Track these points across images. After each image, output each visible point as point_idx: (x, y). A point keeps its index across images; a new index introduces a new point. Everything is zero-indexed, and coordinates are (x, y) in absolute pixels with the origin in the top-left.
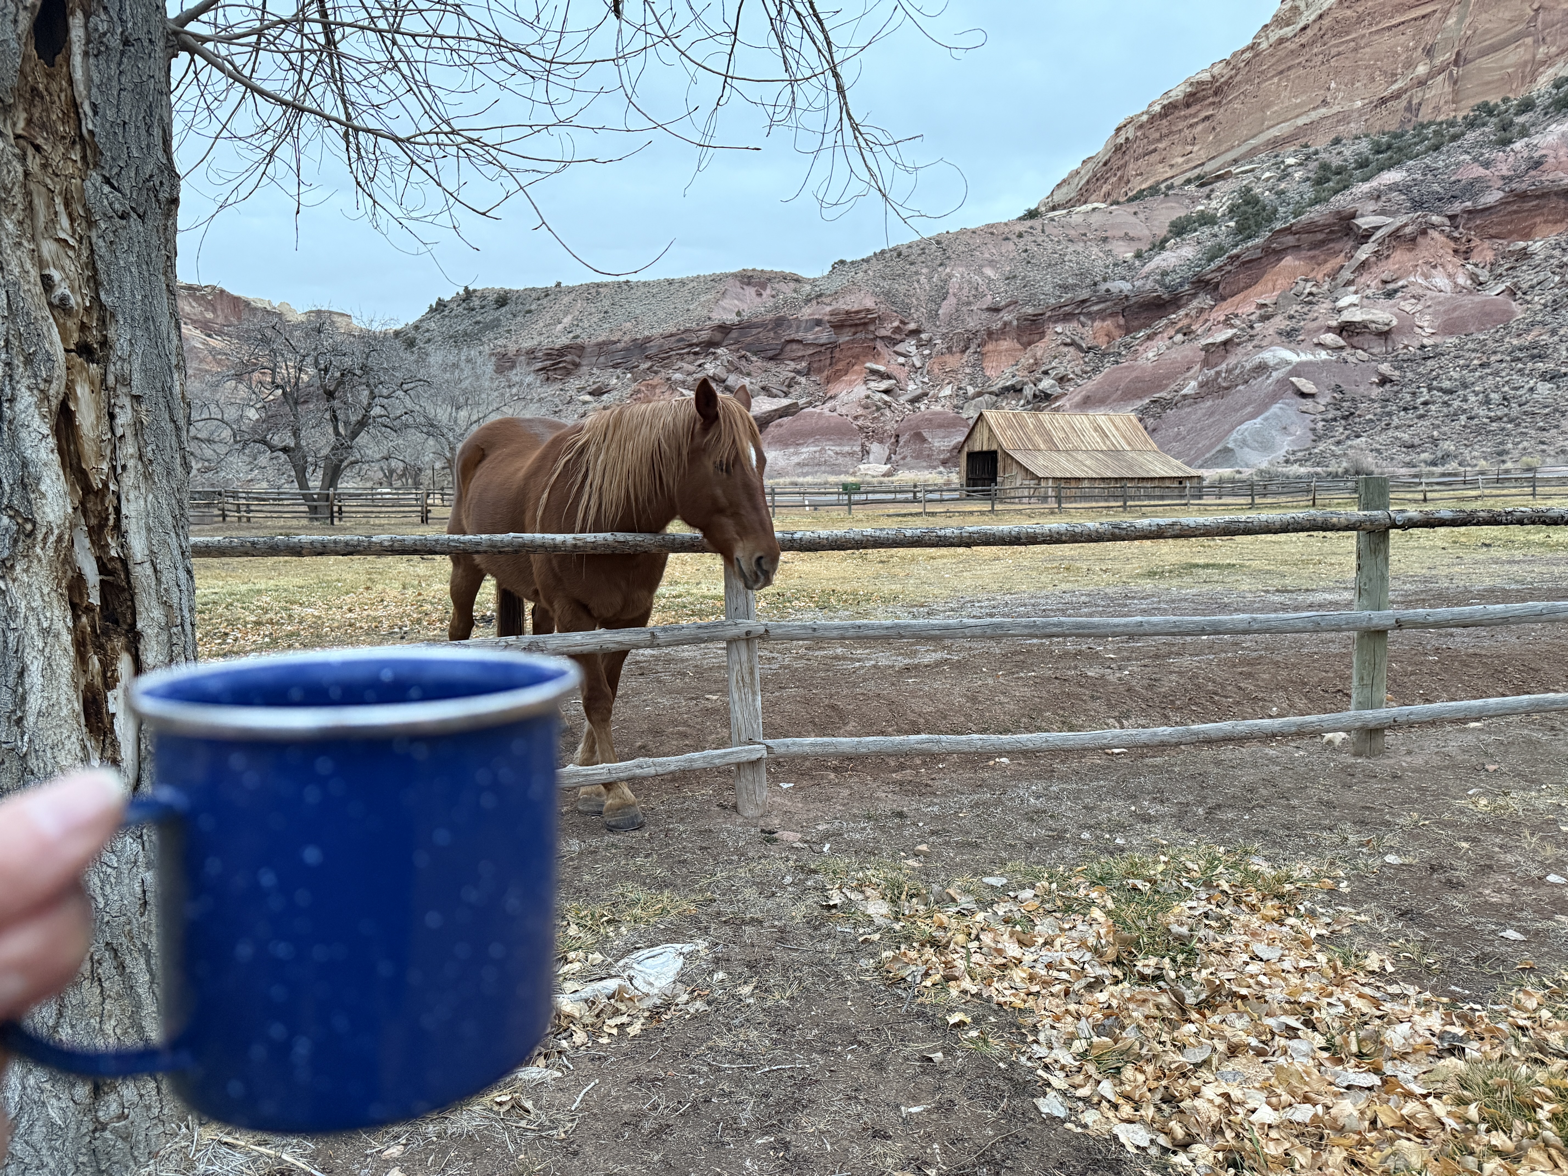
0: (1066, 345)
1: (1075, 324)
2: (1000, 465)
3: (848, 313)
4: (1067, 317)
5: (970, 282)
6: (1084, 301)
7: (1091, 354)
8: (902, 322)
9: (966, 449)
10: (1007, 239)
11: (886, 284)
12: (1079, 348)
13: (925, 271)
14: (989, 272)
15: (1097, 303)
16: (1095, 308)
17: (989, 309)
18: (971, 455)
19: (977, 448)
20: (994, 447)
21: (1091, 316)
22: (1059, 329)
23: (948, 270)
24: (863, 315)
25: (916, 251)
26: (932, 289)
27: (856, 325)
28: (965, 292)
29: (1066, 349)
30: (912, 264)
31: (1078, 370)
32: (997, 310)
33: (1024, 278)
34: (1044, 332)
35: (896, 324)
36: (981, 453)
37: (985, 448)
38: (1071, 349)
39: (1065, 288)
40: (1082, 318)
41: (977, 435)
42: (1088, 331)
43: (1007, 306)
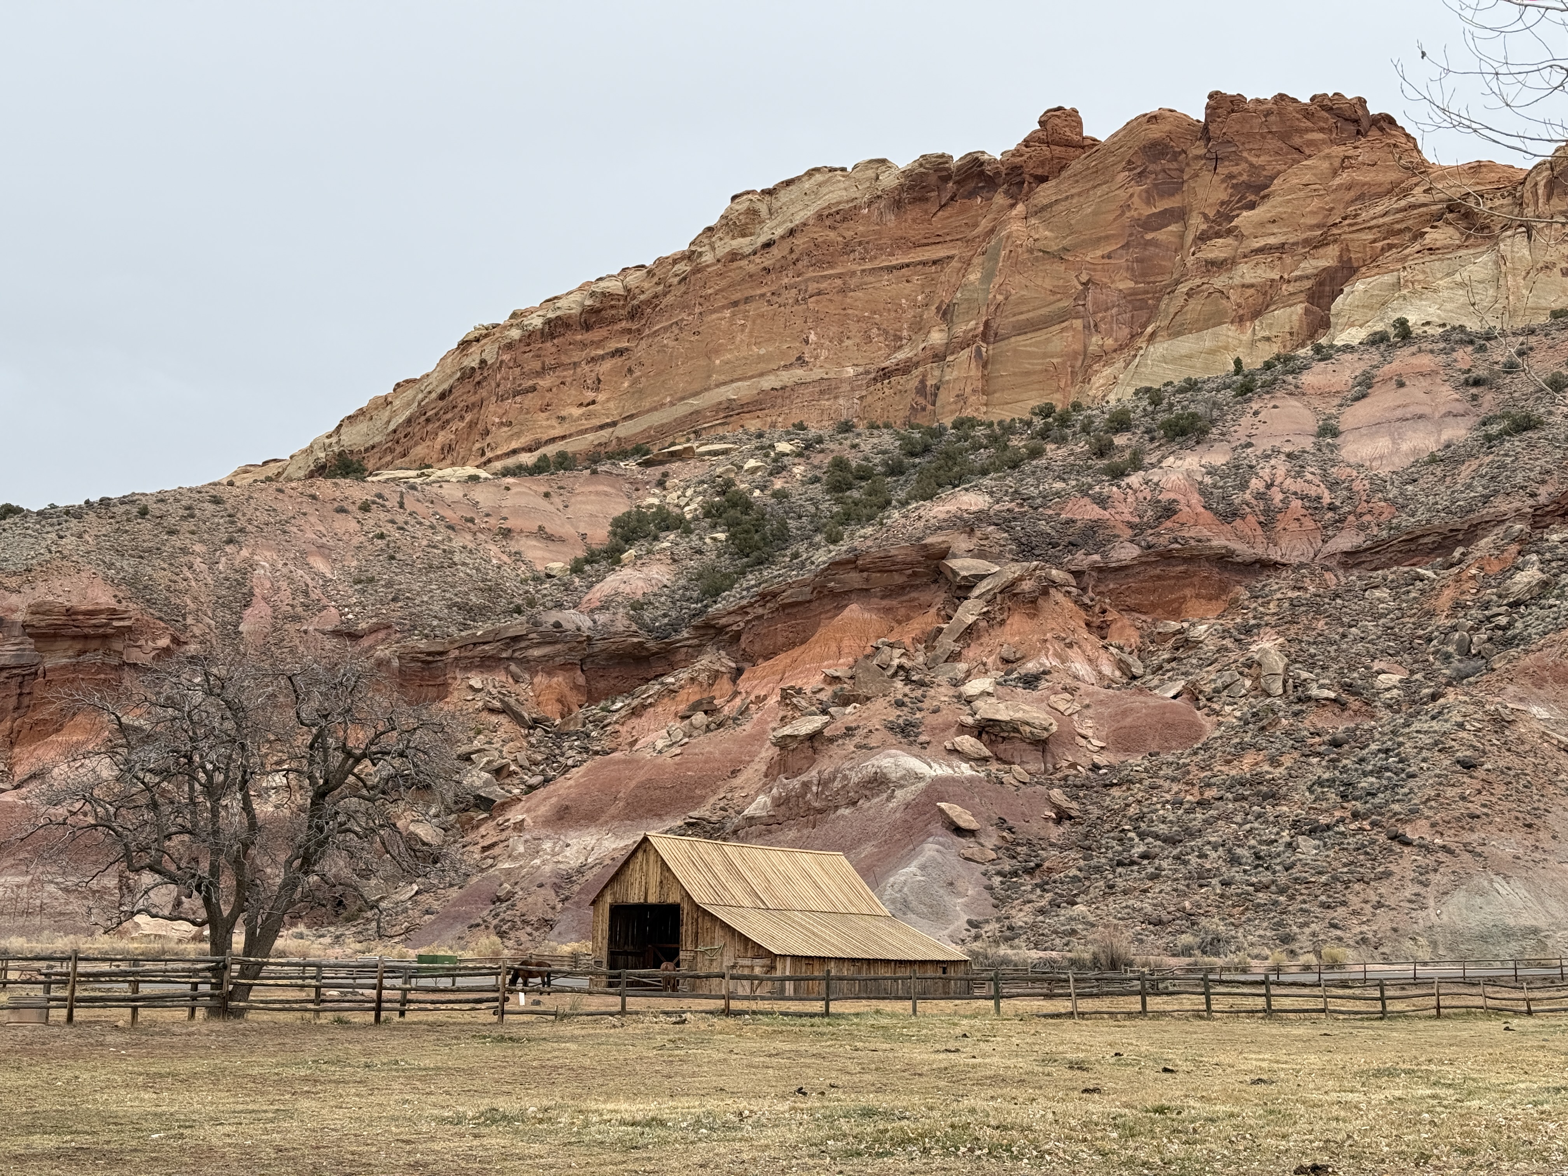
0: (492, 711)
1: (501, 677)
2: (686, 930)
3: (70, 612)
4: (487, 663)
5: (291, 581)
6: (516, 639)
7: (539, 732)
8: (175, 640)
9: (608, 899)
10: (341, 510)
11: (127, 564)
12: (517, 718)
13: (198, 548)
14: (320, 564)
15: (539, 645)
16: (536, 652)
17: (336, 633)
18: (619, 912)
19: (635, 897)
20: (674, 898)
21: (531, 666)
22: (476, 682)
23: (245, 553)
24: (102, 619)
25: (176, 511)
26: (219, 584)
27: (86, 637)
28: (286, 595)
29: (494, 719)
30: (171, 533)
31: (521, 757)
32: (354, 636)
33: (389, 584)
34: (445, 685)
35: (164, 642)
36: (643, 908)
37: (652, 899)
38: (503, 719)
39: (471, 612)
40: (513, 667)
41: (635, 874)
42: (524, 690)
43: (373, 630)
